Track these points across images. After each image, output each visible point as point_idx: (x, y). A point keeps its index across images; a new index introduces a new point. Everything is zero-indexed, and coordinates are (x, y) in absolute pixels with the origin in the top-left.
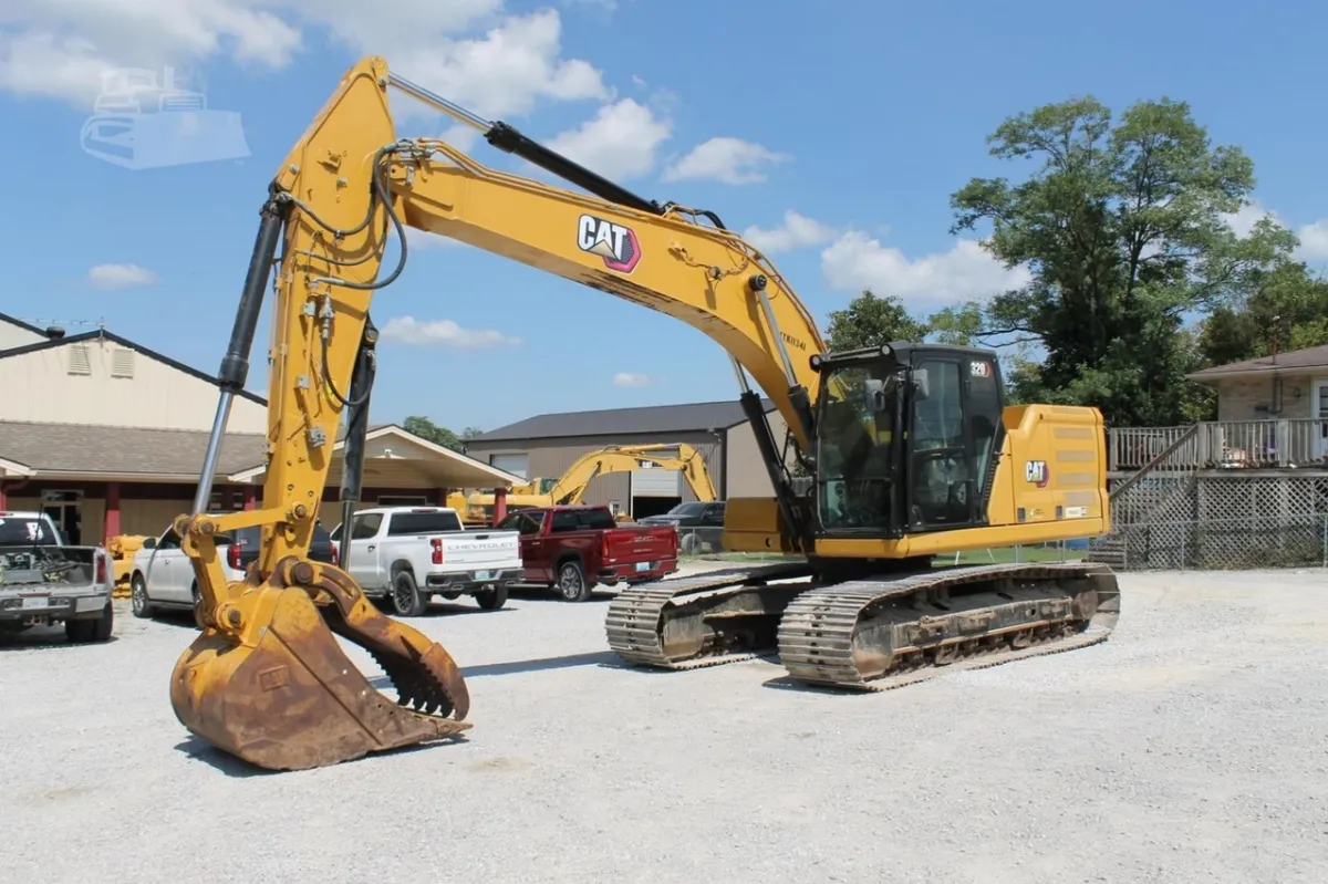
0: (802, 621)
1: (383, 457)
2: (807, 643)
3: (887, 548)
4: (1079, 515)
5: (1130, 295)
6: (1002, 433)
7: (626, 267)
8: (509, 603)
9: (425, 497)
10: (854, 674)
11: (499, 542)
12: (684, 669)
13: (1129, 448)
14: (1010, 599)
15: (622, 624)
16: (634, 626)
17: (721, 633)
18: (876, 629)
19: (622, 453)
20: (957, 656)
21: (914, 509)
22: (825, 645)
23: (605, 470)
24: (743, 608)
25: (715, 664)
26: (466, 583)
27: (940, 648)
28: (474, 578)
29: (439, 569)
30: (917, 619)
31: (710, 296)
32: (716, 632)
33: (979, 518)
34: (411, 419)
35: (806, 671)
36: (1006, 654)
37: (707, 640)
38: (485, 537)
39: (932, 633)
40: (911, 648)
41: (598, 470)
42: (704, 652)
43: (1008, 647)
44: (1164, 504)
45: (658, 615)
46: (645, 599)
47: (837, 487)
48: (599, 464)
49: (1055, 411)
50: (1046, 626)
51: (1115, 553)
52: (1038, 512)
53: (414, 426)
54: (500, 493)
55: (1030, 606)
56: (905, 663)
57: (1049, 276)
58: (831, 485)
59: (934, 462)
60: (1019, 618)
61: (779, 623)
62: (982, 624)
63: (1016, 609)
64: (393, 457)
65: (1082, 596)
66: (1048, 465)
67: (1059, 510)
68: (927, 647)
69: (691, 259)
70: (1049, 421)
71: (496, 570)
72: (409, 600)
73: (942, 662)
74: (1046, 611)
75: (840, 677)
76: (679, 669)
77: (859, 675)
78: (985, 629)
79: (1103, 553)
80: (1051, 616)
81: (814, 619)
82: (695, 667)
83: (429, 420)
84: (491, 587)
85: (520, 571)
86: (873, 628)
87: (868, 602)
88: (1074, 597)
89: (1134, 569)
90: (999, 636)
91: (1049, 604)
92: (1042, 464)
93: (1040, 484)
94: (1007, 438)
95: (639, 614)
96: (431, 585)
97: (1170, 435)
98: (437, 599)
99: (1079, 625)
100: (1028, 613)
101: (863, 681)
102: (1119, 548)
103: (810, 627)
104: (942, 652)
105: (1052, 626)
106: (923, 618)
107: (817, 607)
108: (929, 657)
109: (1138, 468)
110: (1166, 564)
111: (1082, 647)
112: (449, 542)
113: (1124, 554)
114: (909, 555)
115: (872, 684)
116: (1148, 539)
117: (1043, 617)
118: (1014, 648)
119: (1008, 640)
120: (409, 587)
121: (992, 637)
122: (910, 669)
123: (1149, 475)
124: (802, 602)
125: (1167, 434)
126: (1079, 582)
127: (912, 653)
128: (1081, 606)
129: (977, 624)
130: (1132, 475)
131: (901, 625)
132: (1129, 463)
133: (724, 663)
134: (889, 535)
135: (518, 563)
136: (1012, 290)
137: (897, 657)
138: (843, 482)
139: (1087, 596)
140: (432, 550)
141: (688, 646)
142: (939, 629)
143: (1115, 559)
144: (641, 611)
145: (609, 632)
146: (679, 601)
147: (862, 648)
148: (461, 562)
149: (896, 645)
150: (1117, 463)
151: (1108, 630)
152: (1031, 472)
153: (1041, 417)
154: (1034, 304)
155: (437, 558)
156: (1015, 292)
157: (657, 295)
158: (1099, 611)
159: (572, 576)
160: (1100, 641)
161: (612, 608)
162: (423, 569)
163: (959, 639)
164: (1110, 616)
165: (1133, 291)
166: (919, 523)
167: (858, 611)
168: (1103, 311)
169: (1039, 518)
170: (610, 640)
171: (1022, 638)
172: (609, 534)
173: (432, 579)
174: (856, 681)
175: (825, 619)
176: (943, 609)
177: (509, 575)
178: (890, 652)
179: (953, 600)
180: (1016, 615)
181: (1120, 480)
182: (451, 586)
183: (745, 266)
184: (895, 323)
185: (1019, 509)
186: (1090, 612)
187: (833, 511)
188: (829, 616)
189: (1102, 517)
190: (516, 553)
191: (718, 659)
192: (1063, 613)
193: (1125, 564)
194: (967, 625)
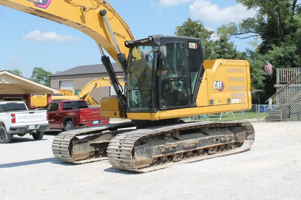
0: (115, 146)
1: (2, 83)
2: (116, 154)
3: (151, 116)
4: (238, 102)
5: (292, 18)
6: (203, 71)
7: (45, 6)
8: (45, 137)
9: (22, 98)
10: (133, 166)
11: (38, 114)
12: (80, 164)
13: (284, 76)
14: (208, 135)
15: (57, 147)
16: (61, 147)
17: (98, 149)
18: (145, 148)
19: (105, 80)
20: (183, 158)
21: (162, 101)
22: (122, 155)
23: (98, 86)
24: (106, 139)
25: (94, 161)
26: (25, 130)
27: (175, 155)
28: (29, 128)
29: (14, 125)
30: (164, 144)
31: (83, 18)
32: (95, 148)
33: (192, 103)
34: (36, 68)
35: (118, 165)
36: (206, 156)
37: (91, 152)
38: (33, 113)
39: (171, 149)
40: (161, 155)
41: (96, 86)
42: (91, 157)
43: (206, 154)
44: (296, 96)
45: (69, 143)
46: (65, 137)
47: (136, 92)
48: (96, 84)
49: (227, 62)
50: (223, 145)
51: (277, 115)
52: (219, 101)
53: (37, 71)
54: (49, 95)
55: (215, 138)
56: (159, 161)
57: (263, 12)
58: (133, 92)
59: (173, 82)
60: (211, 142)
61: (108, 146)
62: (194, 145)
63: (209, 139)
64: (6, 82)
65: (239, 133)
66: (224, 83)
67: (229, 100)
68: (168, 154)
69: (74, 3)
70: (224, 66)
71: (37, 125)
72: (4, 137)
73: (176, 160)
74: (223, 139)
75: (129, 167)
76: (78, 164)
77: (135, 167)
78: (195, 147)
79: (273, 115)
80: (225, 141)
81: (119, 145)
82: (85, 163)
83: (43, 69)
84: (35, 131)
85: (47, 125)
86: (143, 148)
87: (139, 138)
88: (235, 133)
89: (285, 121)
90: (202, 149)
91: (223, 137)
92: (221, 83)
93: (220, 90)
94: (205, 72)
95: (63, 143)
96: (11, 131)
97: (299, 71)
98: (16, 136)
99: (238, 144)
100: (215, 140)
101: (137, 169)
102: (279, 113)
103: (118, 148)
104: (176, 156)
105: (226, 146)
106: (167, 143)
107: (121, 140)
108: (170, 158)
109: (286, 83)
110: (296, 119)
111: (238, 153)
112: (19, 115)
113: (281, 115)
114: (160, 119)
115: (142, 170)
116: (290, 110)
117: (221, 142)
118: (209, 154)
119: (206, 150)
120: (4, 132)
121: (199, 150)
122: (162, 163)
123: (290, 86)
124: (116, 138)
125: (298, 70)
126: (239, 128)
127: (162, 157)
128: (239, 137)
129: (192, 145)
130: (284, 85)
131: (156, 146)
132: (285, 81)
133: (98, 161)
134: (152, 111)
135: (47, 122)
136: (249, 17)
137: (155, 159)
138: (138, 90)
139: (241, 133)
140: (12, 118)
141: (84, 155)
142: (174, 148)
143: (277, 117)
144: (63, 141)
145: (53, 150)
146: (80, 137)
147: (139, 156)
148: (23, 122)
149: (154, 154)
150: (279, 81)
151: (250, 146)
152: (216, 85)
153: (221, 64)
154: (257, 22)
155: (14, 121)
156: (250, 18)
157: (59, 17)
158: (247, 139)
159: (70, 127)
160: (246, 151)
161: (54, 141)
162: (9, 125)
163: (183, 151)
164: (250, 141)
165: (293, 16)
166: (164, 106)
167: (134, 141)
168: (283, 25)
169: (220, 103)
170: (54, 153)
171: (212, 150)
172: (82, 110)
173: (12, 129)
174: (134, 169)
175: (123, 145)
176: (177, 139)
177: (43, 127)
178: (151, 157)
179: (182, 136)
180: (210, 141)
181: (280, 88)
182: (19, 131)
183: (99, 6)
184: (199, 30)
185: (210, 100)
186: (243, 139)
187: (134, 102)
188: (124, 143)
189: (248, 103)
190: (46, 118)
191: (97, 159)
192: (231, 140)
193: (281, 119)
194: (187, 146)
